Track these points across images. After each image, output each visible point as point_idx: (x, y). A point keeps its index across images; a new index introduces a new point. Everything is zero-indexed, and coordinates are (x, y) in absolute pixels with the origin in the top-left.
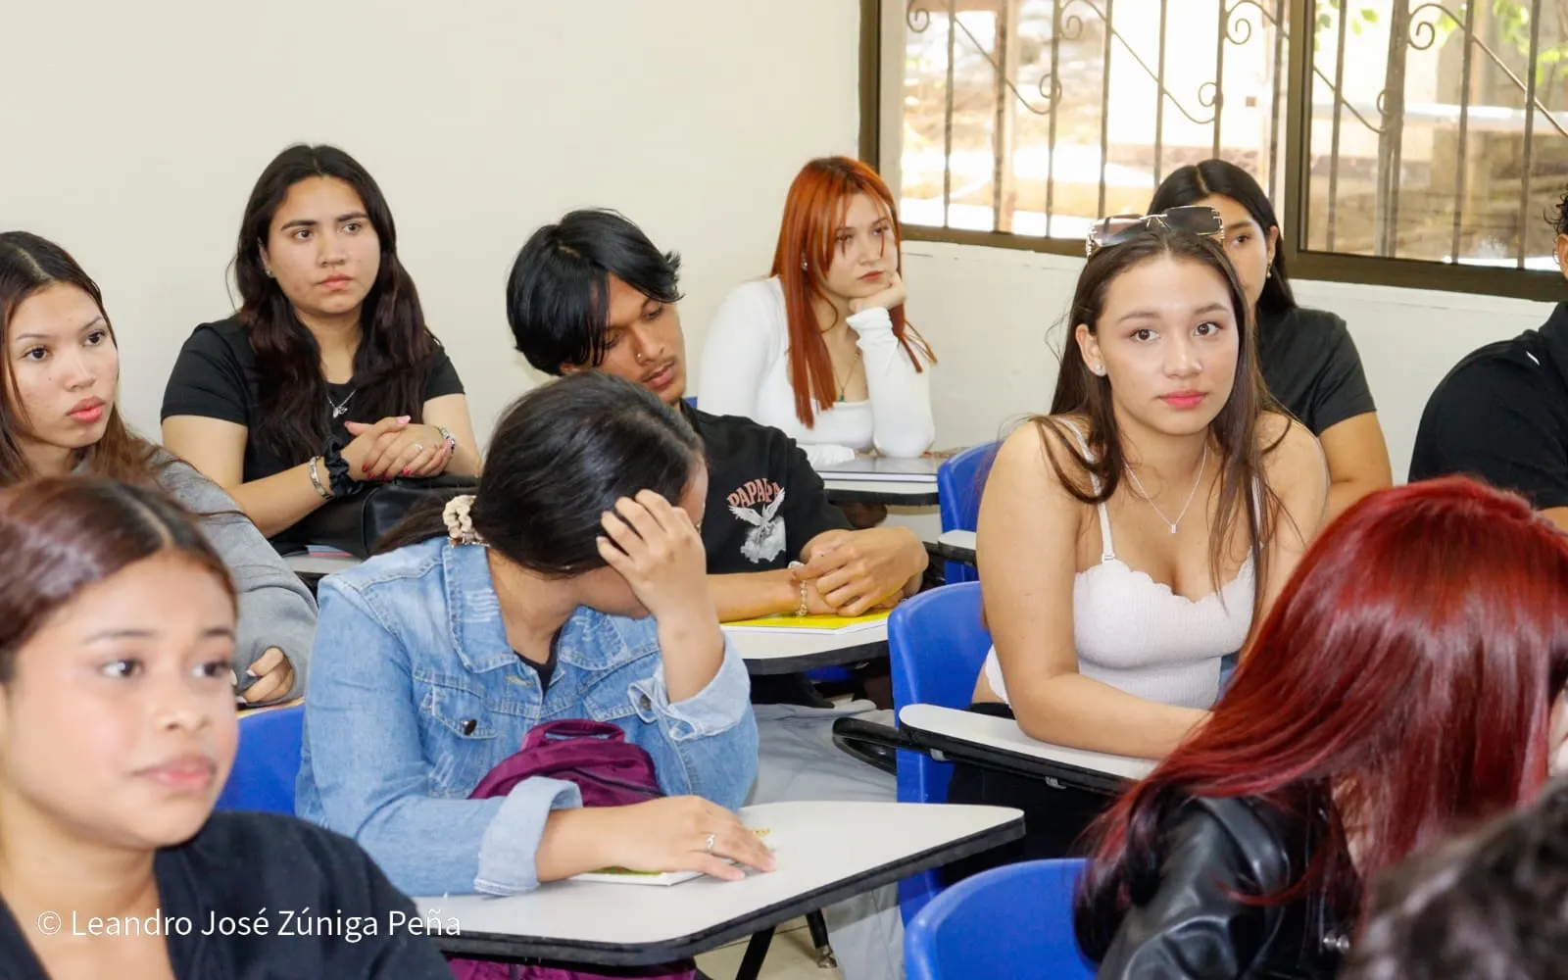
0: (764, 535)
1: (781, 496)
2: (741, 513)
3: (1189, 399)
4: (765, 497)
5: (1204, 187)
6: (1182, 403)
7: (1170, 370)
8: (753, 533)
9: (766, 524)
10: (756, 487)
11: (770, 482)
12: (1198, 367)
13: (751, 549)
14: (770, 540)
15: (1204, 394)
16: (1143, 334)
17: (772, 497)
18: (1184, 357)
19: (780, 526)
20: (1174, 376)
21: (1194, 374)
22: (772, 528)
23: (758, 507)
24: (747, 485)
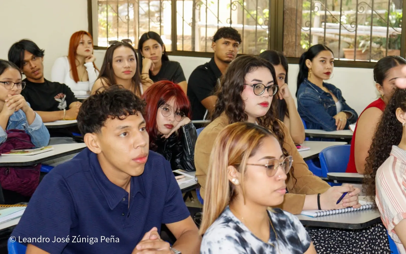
0: (62, 104)
1: (65, 96)
2: (57, 100)
3: (128, 72)
4: (62, 96)
5: (148, 37)
6: (127, 73)
7: (125, 66)
8: (60, 104)
9: (63, 102)
10: (60, 95)
11: (63, 94)
12: (130, 66)
13: (60, 107)
14: (64, 105)
15: (131, 72)
16: (120, 61)
17: (64, 97)
18: (127, 64)
19: (65, 103)
20: (125, 68)
21: (129, 67)
22: (64, 103)
23: (61, 98)
24: (58, 95)
